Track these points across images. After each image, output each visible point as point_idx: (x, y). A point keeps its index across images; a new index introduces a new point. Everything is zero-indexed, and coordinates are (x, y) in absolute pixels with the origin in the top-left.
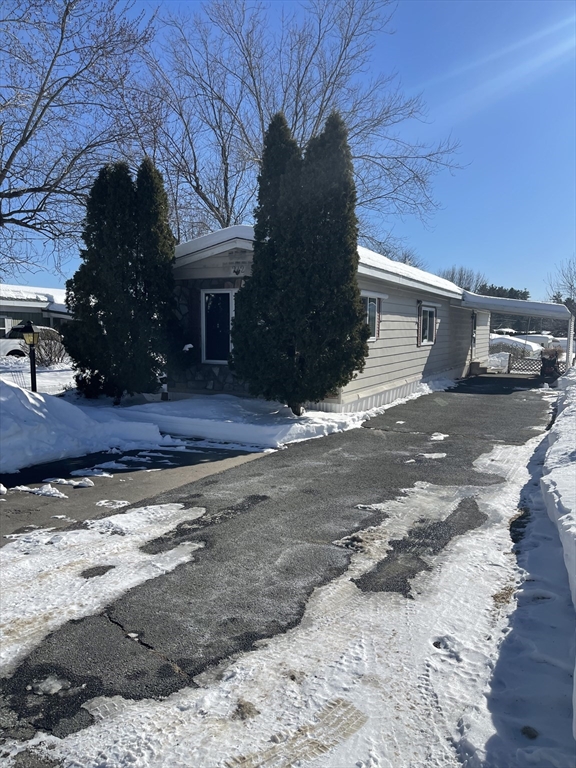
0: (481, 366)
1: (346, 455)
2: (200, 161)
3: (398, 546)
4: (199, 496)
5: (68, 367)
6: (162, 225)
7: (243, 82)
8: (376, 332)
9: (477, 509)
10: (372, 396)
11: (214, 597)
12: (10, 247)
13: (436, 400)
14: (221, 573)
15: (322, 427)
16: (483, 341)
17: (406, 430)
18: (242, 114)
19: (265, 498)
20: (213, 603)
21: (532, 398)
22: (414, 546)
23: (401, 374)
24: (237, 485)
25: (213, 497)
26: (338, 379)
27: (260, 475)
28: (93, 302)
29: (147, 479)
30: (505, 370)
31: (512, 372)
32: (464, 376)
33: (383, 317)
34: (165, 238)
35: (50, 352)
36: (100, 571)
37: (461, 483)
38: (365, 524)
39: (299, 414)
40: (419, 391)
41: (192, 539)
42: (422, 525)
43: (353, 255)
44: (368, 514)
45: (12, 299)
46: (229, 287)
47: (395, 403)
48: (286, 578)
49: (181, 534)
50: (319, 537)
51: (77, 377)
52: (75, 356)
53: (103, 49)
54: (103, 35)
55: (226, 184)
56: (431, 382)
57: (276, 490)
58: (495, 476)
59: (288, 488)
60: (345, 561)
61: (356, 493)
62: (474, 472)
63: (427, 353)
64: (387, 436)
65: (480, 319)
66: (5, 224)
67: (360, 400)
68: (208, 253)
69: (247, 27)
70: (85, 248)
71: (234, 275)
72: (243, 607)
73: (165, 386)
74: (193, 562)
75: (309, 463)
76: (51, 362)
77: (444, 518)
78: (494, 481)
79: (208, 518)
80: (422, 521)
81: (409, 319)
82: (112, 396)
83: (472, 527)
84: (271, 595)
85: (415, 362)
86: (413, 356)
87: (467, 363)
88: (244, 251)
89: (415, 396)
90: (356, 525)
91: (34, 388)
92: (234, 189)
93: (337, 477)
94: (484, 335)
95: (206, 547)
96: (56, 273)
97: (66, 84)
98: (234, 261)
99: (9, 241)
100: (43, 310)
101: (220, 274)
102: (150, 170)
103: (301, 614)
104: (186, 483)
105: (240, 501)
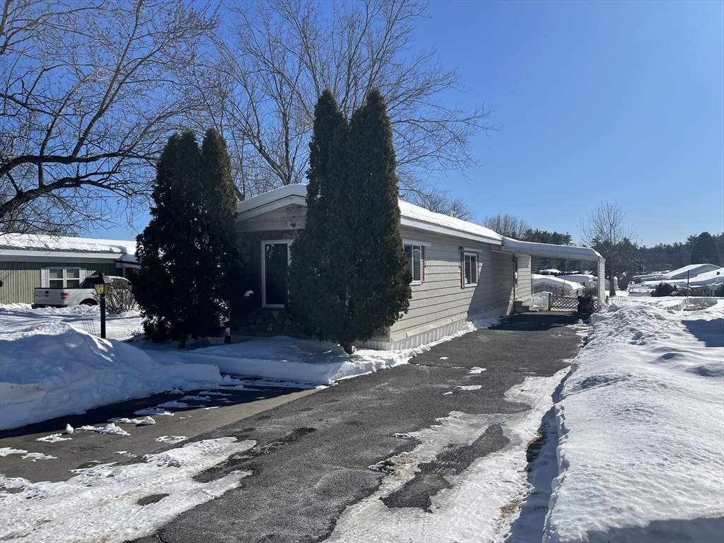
0: (523, 304)
1: (391, 389)
2: (263, 125)
3: (426, 468)
4: (252, 429)
5: (138, 313)
6: (225, 185)
7: (301, 59)
8: (421, 276)
9: (501, 434)
10: (420, 335)
11: (256, 517)
12: (86, 206)
13: (480, 337)
14: (265, 497)
15: (371, 364)
16: (525, 282)
17: (448, 365)
18: (300, 85)
19: (312, 430)
20: (254, 523)
21: (567, 333)
22: (440, 468)
23: (446, 313)
24: (288, 419)
25: (265, 431)
26: (385, 319)
27: (309, 409)
28: (161, 254)
29: (205, 416)
30: (546, 308)
31: (552, 309)
32: (508, 314)
33: (428, 263)
34: (228, 196)
35: (121, 300)
36: (155, 498)
37: (491, 412)
38: (399, 450)
39: (350, 352)
40: (465, 329)
41: (242, 468)
42: (450, 450)
43: (395, 210)
44: (403, 442)
45: (86, 251)
46: (287, 238)
47: (442, 341)
48: (322, 500)
49: (232, 464)
50: (356, 463)
51: (145, 323)
52: (143, 303)
53: (174, 34)
54: (174, 22)
55: (287, 146)
56: (476, 321)
57: (323, 423)
58: (522, 405)
59: (334, 420)
60: (377, 483)
61: (395, 424)
62: (504, 401)
63: (472, 294)
64: (430, 372)
65: (520, 262)
66: (82, 185)
67: (408, 338)
68: (268, 209)
69: (303, 13)
70: (154, 206)
71: (291, 228)
72: (281, 525)
73: (228, 330)
74: (240, 488)
75: (356, 397)
76: (122, 309)
77: (471, 443)
78: (521, 409)
79: (259, 449)
80: (451, 446)
81: (452, 264)
82: (178, 340)
83: (494, 451)
84: (308, 514)
85: (461, 302)
86: (458, 297)
87: (511, 302)
88: (300, 207)
89: (461, 333)
90: (391, 451)
91: (103, 335)
92: (294, 149)
93: (380, 409)
94: (525, 276)
95: (254, 475)
96: (129, 227)
97: (140, 63)
98: (291, 215)
99: (85, 200)
100: (116, 261)
101: (278, 227)
102: (215, 137)
103: (331, 529)
104: (240, 419)
105: (288, 433)
